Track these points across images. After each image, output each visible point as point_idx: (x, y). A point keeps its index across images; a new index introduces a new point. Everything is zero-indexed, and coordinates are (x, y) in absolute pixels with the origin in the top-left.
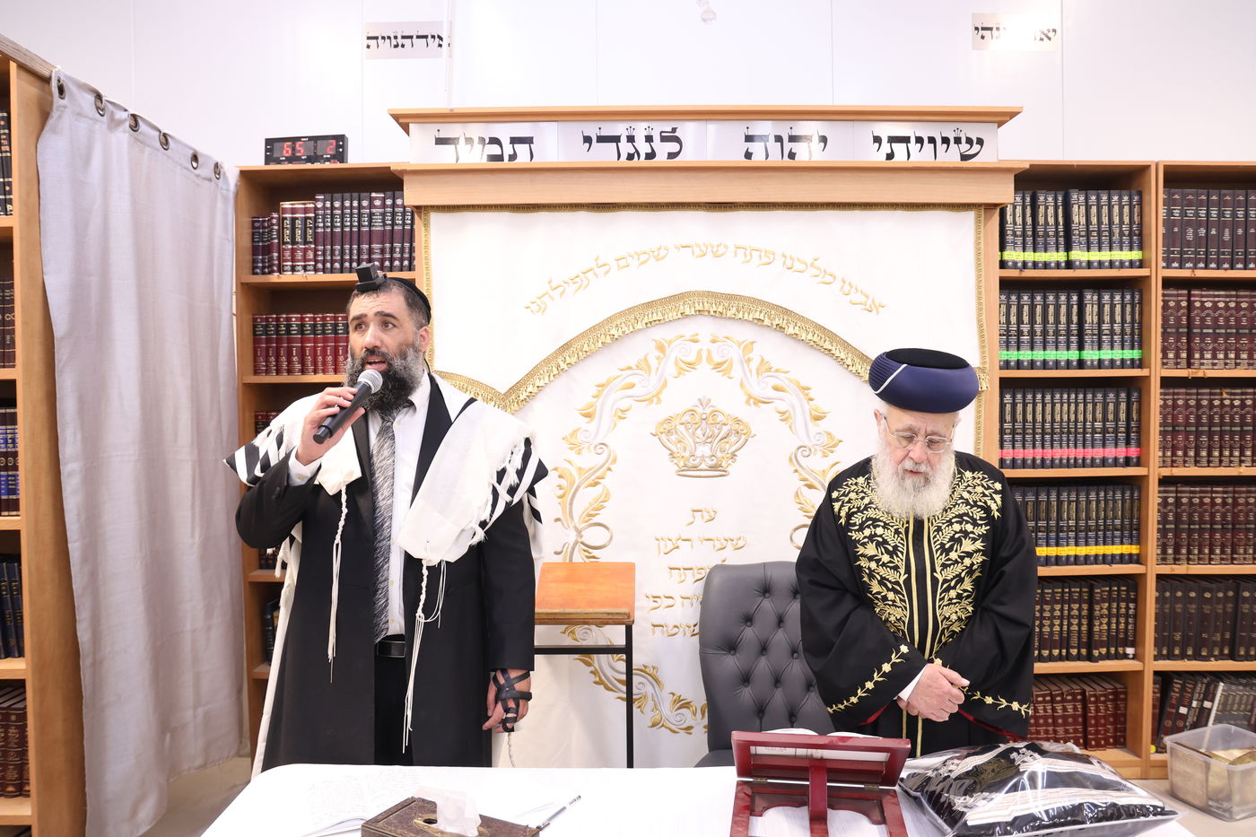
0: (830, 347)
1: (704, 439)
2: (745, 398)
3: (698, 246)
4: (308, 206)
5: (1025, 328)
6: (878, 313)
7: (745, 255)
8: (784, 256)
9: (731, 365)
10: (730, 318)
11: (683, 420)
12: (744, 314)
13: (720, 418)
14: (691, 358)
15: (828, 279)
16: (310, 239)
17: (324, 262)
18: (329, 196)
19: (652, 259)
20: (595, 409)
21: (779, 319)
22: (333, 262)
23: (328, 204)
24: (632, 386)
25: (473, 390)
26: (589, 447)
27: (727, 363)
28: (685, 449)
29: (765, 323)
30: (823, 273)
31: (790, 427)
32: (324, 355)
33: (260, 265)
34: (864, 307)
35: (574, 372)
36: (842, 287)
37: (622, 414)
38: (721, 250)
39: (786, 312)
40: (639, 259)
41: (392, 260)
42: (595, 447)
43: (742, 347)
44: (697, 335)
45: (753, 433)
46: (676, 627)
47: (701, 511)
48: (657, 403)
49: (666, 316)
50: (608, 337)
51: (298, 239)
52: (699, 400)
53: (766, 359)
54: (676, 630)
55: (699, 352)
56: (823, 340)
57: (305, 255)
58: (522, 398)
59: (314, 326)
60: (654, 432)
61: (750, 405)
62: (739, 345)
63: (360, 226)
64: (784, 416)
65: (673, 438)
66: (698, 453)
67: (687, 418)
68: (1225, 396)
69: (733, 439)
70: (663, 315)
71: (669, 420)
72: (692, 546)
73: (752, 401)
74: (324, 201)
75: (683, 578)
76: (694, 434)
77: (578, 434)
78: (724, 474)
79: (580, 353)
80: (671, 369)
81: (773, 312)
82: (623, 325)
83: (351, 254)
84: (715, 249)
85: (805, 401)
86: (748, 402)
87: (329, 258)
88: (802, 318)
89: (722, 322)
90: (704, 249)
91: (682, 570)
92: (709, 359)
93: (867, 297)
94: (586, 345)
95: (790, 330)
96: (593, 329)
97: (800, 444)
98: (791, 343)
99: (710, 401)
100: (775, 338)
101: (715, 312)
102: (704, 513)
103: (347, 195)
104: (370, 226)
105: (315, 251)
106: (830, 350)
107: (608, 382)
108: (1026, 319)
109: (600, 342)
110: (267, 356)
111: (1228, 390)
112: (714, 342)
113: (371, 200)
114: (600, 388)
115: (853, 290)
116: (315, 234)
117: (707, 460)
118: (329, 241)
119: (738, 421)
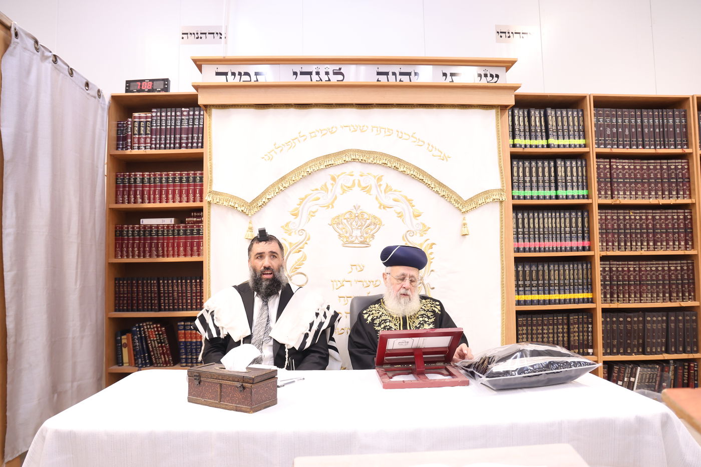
0: (422, 178)
1: (357, 227)
2: (379, 205)
3: (353, 126)
4: (148, 115)
5: (528, 179)
6: (447, 160)
7: (377, 131)
8: (397, 131)
9: (370, 189)
10: (370, 163)
11: (345, 217)
12: (377, 161)
13: (365, 216)
14: (349, 184)
15: (421, 143)
16: (148, 132)
17: (156, 144)
18: (159, 110)
19: (329, 133)
20: (299, 211)
21: (395, 164)
22: (160, 144)
23: (159, 114)
24: (319, 199)
25: (233, 201)
26: (295, 231)
27: (368, 188)
28: (347, 233)
29: (388, 165)
30: (418, 141)
31: (403, 220)
32: (154, 194)
33: (121, 146)
34: (439, 158)
35: (287, 192)
36: (428, 148)
37: (312, 214)
38: (365, 128)
39: (399, 160)
40: (322, 133)
41: (192, 143)
42: (299, 232)
43: (376, 179)
44: (353, 172)
45: (383, 224)
46: (343, 329)
47: (355, 265)
49: (336, 162)
50: (305, 173)
51: (142, 132)
52: (354, 206)
53: (389, 185)
54: (342, 331)
55: (354, 181)
56: (419, 174)
57: (145, 141)
58: (259, 205)
59: (150, 179)
60: (330, 223)
61: (381, 209)
62: (375, 177)
63: (175, 125)
64: (400, 215)
65: (340, 226)
66: (354, 234)
67: (347, 216)
68: (631, 214)
69: (372, 227)
70: (334, 161)
71: (338, 217)
72: (351, 285)
73: (382, 207)
74: (156, 112)
75: (346, 302)
76: (351, 223)
77: (290, 224)
78: (368, 245)
79: (291, 182)
80: (339, 190)
81: (392, 160)
82: (313, 166)
83: (170, 140)
84: (361, 128)
85: (410, 207)
86: (380, 207)
87: (158, 142)
88: (407, 163)
89: (366, 165)
90: (356, 128)
91: (346, 298)
92: (359, 185)
93: (441, 153)
94: (294, 177)
95: (401, 169)
96: (298, 169)
97: (408, 229)
98: (402, 177)
99: (359, 207)
100: (393, 174)
101: (362, 160)
102: (358, 267)
103: (169, 109)
104: (181, 125)
105: (151, 138)
106: (422, 180)
107: (306, 197)
108: (527, 174)
109: (301, 175)
110: (123, 195)
111: (633, 211)
112: (361, 176)
113: (182, 112)
114: (301, 200)
115: (434, 149)
116: (151, 130)
117: (359, 238)
118: (158, 133)
119: (375, 218)
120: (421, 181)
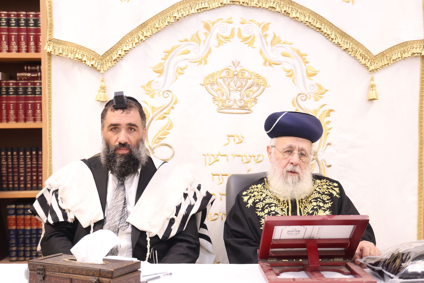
0: (320, 27)
1: (235, 88)
2: (263, 61)
9: (254, 40)
10: (253, 7)
11: (222, 76)
12: (262, 4)
13: (247, 75)
14: (227, 34)
20: (163, 68)
21: (285, 8)
24: (189, 52)
25: (81, 53)
26: (159, 93)
27: (252, 37)
28: (223, 95)
31: (293, 81)
35: (149, 42)
37: (181, 71)
42: (164, 93)
43: (261, 26)
44: (232, 18)
45: (268, 84)
46: (216, 214)
47: (233, 136)
48: (204, 64)
49: (211, 5)
50: (172, 18)
52: (233, 62)
53: (277, 35)
54: (216, 217)
55: (233, 30)
56: (315, 22)
58: (114, 58)
60: (202, 83)
61: (266, 66)
62: (259, 25)
64: (290, 74)
65: (215, 87)
66: (232, 97)
67: (224, 74)
69: (255, 88)
70: (209, 4)
71: (212, 76)
72: (228, 160)
73: (267, 63)
75: (221, 181)
77: (152, 83)
78: (249, 111)
79: (153, 29)
80: (214, 41)
81: (282, 3)
82: (182, 10)
85: (303, 64)
86: (265, 64)
88: (302, 7)
89: (248, 10)
91: (221, 176)
92: (240, 35)
94: (157, 24)
95: (293, 15)
96: (163, 13)
97: (300, 92)
99: (239, 63)
100: (283, 21)
101: (243, 2)
102: (236, 138)
106: (320, 29)
107: (173, 49)
109: (167, 21)
112: (243, 23)
114: (167, 54)
117: (238, 102)
119: (259, 77)
120: (318, 30)
